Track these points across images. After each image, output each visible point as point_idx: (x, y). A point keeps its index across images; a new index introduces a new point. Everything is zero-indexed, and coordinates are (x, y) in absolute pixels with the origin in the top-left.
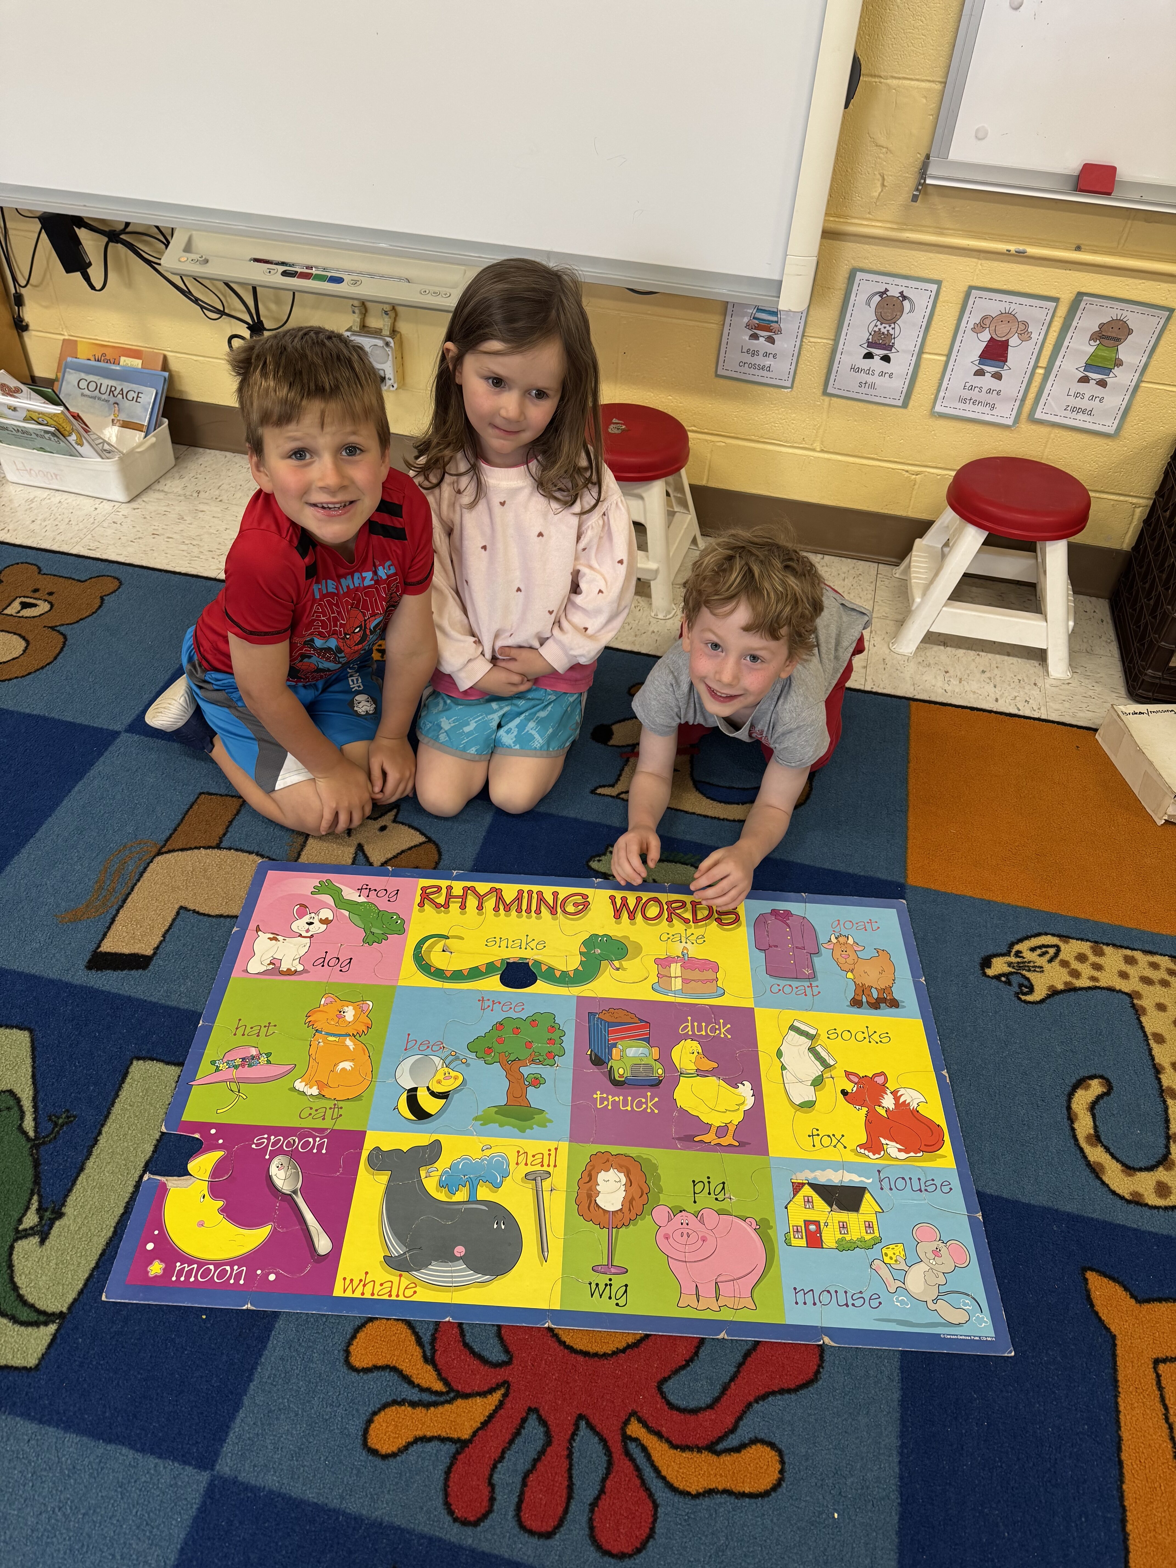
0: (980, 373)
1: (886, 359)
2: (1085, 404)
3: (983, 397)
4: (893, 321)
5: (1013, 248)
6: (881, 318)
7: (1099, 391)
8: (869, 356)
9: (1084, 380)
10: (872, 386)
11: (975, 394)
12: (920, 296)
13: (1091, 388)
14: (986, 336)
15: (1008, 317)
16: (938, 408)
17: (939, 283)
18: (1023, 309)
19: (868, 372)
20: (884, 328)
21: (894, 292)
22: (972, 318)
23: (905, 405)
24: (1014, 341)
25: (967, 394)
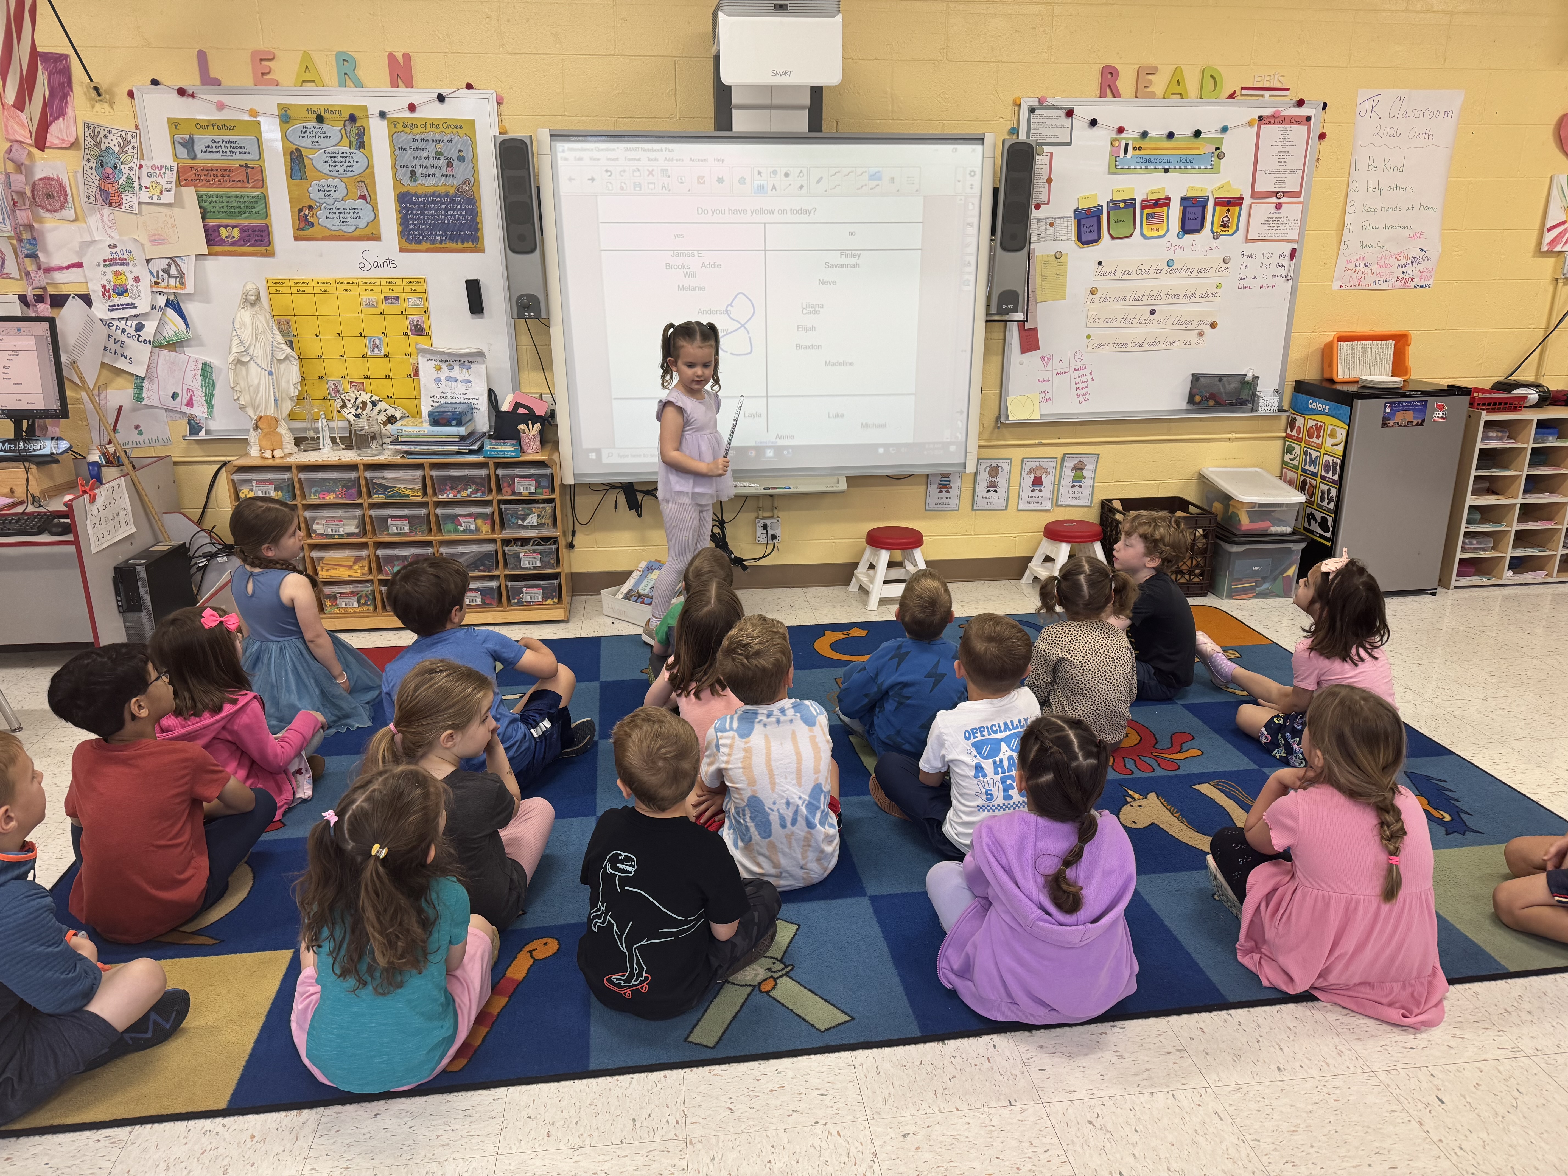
0: (1033, 490)
1: (996, 491)
2: (1076, 495)
3: (1037, 500)
4: (996, 476)
5: (1037, 442)
6: (991, 476)
7: (1080, 489)
8: (988, 491)
9: (1073, 486)
10: (992, 503)
11: (1033, 499)
12: (1005, 465)
13: (1077, 489)
14: (1033, 476)
15: (1040, 467)
16: (1020, 508)
17: (1011, 459)
18: (1045, 463)
19: (990, 498)
20: (993, 479)
21: (994, 465)
22: (1026, 470)
23: (1006, 509)
24: (1044, 476)
25: (1030, 500)
